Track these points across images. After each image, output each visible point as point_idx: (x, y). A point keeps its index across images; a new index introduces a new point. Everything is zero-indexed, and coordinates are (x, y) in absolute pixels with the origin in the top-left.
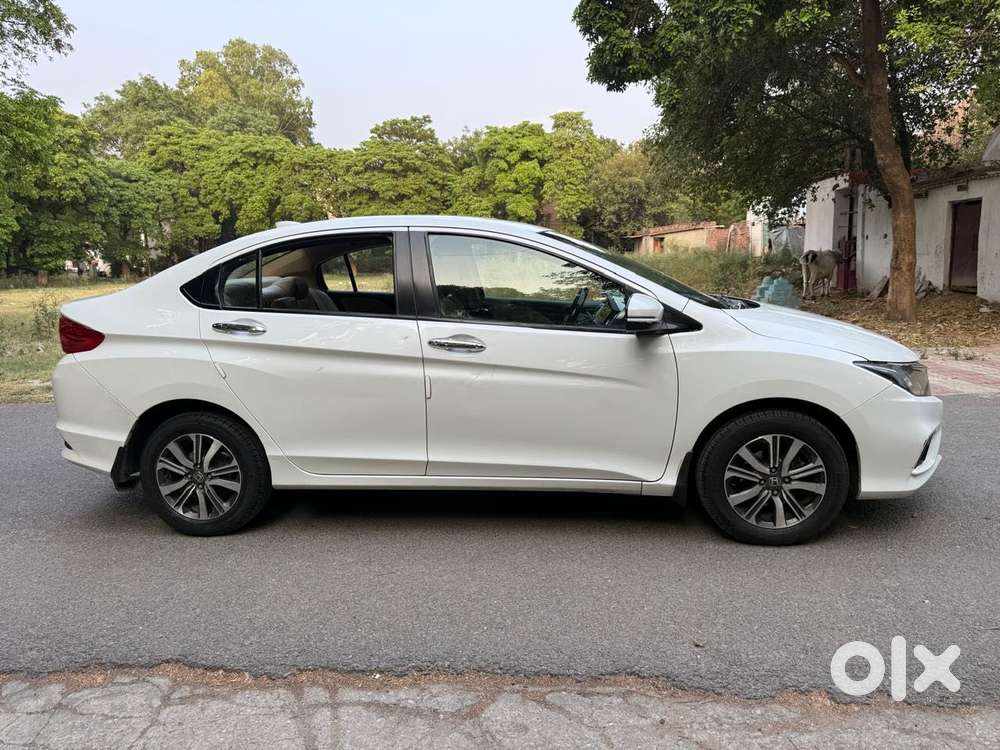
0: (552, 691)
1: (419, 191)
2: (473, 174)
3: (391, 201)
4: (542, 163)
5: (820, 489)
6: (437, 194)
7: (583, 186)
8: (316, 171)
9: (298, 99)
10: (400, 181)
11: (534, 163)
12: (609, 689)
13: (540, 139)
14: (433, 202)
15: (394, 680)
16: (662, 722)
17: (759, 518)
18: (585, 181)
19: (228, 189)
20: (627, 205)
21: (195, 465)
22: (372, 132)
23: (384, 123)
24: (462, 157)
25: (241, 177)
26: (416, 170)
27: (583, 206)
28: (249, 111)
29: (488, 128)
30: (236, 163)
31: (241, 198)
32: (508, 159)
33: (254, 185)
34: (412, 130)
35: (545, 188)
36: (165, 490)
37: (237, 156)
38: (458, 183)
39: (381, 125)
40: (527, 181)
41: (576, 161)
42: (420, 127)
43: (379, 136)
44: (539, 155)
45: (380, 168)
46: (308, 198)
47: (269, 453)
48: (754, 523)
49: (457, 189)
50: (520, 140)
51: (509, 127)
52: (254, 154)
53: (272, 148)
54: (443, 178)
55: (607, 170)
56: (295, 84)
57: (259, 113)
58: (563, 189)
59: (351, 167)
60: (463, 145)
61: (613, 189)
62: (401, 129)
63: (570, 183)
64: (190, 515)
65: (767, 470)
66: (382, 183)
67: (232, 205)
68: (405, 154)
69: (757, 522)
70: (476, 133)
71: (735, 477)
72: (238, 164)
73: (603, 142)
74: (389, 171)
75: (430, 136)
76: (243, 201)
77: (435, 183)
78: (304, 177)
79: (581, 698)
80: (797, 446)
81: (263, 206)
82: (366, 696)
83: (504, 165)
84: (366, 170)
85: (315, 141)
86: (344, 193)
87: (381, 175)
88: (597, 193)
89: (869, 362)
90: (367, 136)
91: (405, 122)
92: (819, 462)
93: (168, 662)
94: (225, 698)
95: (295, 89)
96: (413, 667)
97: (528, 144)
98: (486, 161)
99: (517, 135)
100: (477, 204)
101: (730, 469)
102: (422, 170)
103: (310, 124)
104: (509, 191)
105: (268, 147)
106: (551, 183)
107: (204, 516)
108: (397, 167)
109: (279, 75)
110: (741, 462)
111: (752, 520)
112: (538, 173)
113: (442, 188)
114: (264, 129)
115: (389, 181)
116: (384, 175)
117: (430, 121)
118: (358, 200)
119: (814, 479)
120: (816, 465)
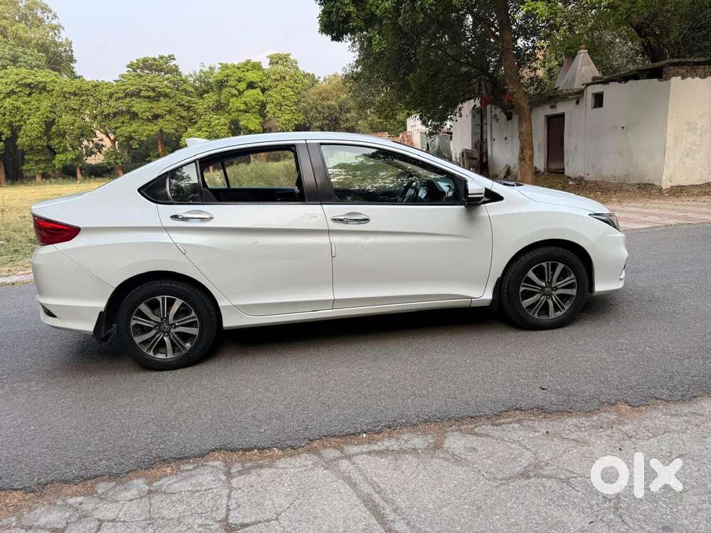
0: (476, 426)
1: (170, 112)
2: (211, 98)
3: (148, 120)
4: (263, 90)
5: (573, 292)
6: (185, 114)
7: (295, 108)
8: (84, 98)
9: (60, 40)
10: (154, 104)
11: (258, 90)
12: (508, 420)
13: (261, 73)
14: (182, 120)
15: (376, 436)
16: (548, 433)
17: (539, 315)
18: (296, 103)
19: (8, 113)
20: (327, 122)
22: (128, 67)
23: (137, 60)
24: (201, 86)
25: (19, 104)
26: (166, 96)
27: (296, 122)
28: (20, 49)
29: (220, 64)
30: (13, 92)
31: (20, 121)
32: (238, 87)
33: (30, 109)
34: (160, 65)
35: (267, 109)
36: (138, 340)
37: (13, 86)
38: (201, 105)
39: (136, 62)
40: (254, 104)
41: (288, 89)
42: (166, 63)
43: (134, 70)
44: (260, 84)
45: (137, 94)
46: (79, 119)
47: (220, 304)
49: (200, 109)
50: (246, 74)
51: (236, 63)
52: (29, 85)
53: (44, 80)
54: (188, 102)
55: (311, 96)
56: (54, 28)
57: (29, 51)
58: (280, 110)
59: (113, 94)
60: (201, 77)
61: (317, 109)
62: (151, 65)
63: (286, 105)
64: (159, 356)
65: (544, 284)
66: (140, 106)
67: (12, 126)
68: (157, 84)
70: (211, 68)
71: (525, 290)
72: (15, 93)
73: (306, 75)
74: (145, 97)
75: (175, 70)
76: (23, 123)
77: (183, 105)
78: (74, 103)
79: (496, 428)
80: (560, 266)
81: (40, 126)
83: (235, 92)
84: (126, 97)
85: (78, 74)
86: (109, 115)
87: (138, 100)
88: (306, 113)
89: (596, 214)
90: (124, 71)
91: (154, 59)
92: (573, 276)
93: (213, 451)
94: (270, 466)
95: (56, 31)
97: (252, 76)
98: (220, 90)
99: (243, 69)
100: (217, 121)
101: (523, 286)
102: (171, 96)
103: (72, 60)
104: (240, 111)
105: (40, 79)
106: (272, 105)
107: (171, 355)
108: (151, 94)
109: (41, 21)
110: (529, 281)
111: (536, 316)
112: (261, 98)
113: (188, 109)
114: (34, 64)
115: (145, 105)
116: (141, 100)
117: (174, 59)
118: (121, 120)
119: (570, 286)
120: (571, 278)
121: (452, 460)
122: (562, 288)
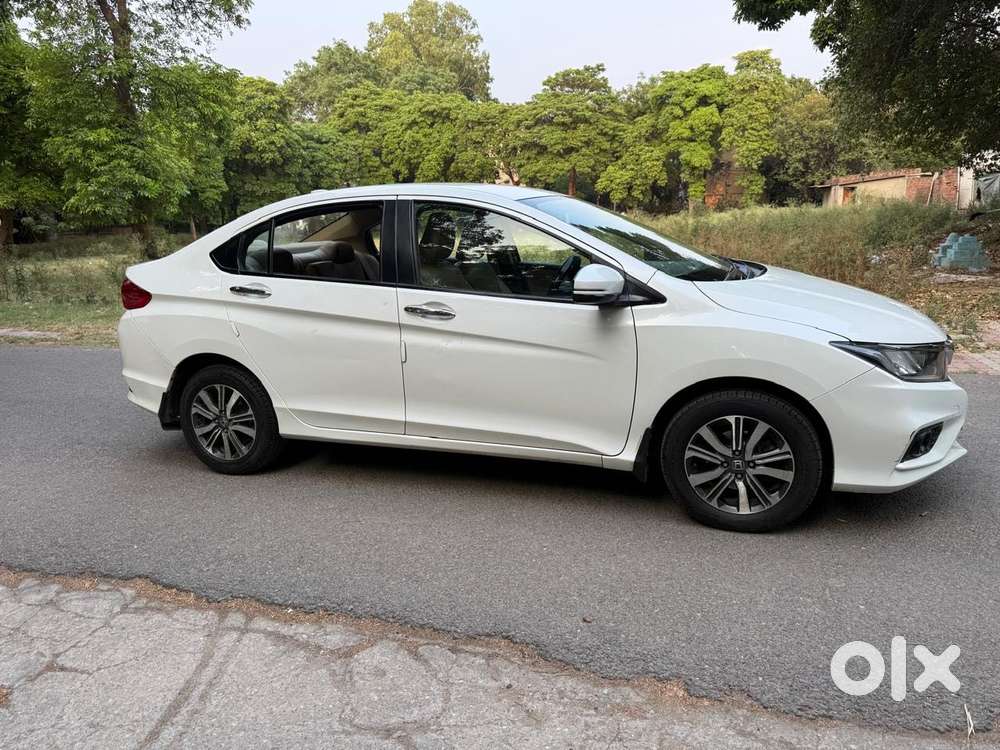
0: (428, 644)
1: (588, 144)
2: (645, 123)
3: (559, 155)
4: (721, 108)
5: (788, 476)
6: (607, 145)
7: (766, 132)
8: (489, 127)
9: (476, 54)
10: (570, 133)
11: (713, 108)
12: (480, 649)
13: (721, 83)
14: (602, 154)
15: (301, 616)
16: (509, 687)
17: (720, 501)
18: (769, 126)
19: (407, 148)
20: (816, 152)
21: (221, 411)
22: (544, 84)
23: (557, 74)
24: (637, 105)
25: (419, 136)
26: (586, 121)
27: (765, 153)
28: (430, 69)
29: (664, 73)
30: (415, 123)
31: (418, 157)
32: (684, 105)
33: (431, 144)
34: (584, 80)
35: (723, 135)
36: (199, 431)
37: (416, 116)
38: (630, 132)
39: (554, 77)
40: (704, 128)
41: (759, 104)
42: (593, 76)
43: (552, 88)
44: (718, 99)
45: (549, 121)
46: (480, 155)
47: (276, 405)
48: (716, 506)
49: (628, 138)
50: (698, 85)
51: (687, 70)
52: (431, 113)
53: (448, 105)
54: (614, 129)
55: (795, 112)
56: (474, 40)
57: (440, 71)
58: (742, 136)
59: (521, 121)
60: (638, 92)
61: (801, 134)
62: (574, 79)
63: (752, 129)
64: (218, 455)
65: (729, 453)
66: (550, 136)
67: (411, 164)
68: (575, 105)
69: (719, 506)
70: (653, 80)
71: (694, 457)
72: (417, 123)
73: (793, 82)
74: (558, 124)
75: (603, 86)
76: (421, 160)
77: (605, 134)
78: (476, 134)
79: (449, 653)
80: (762, 428)
81: (439, 164)
82: (271, 626)
83: (678, 112)
84: (536, 124)
85: (493, 97)
86: (515, 149)
87: (550, 128)
88: (782, 139)
89: (851, 343)
90: (539, 89)
91: (578, 72)
92: (786, 448)
93: (140, 577)
94: (168, 613)
95: (474, 44)
96: (321, 607)
97: (705, 88)
98: (660, 109)
99: (694, 79)
100: (648, 155)
101: (690, 448)
102: (592, 121)
103: (487, 79)
104: (683, 139)
105: (444, 105)
106: (730, 129)
107: (229, 457)
108: (568, 120)
109: (459, 32)
110: (701, 442)
112: (716, 120)
113: (613, 138)
114: (442, 86)
115: (558, 134)
116: (553, 128)
117: (603, 70)
118: (526, 155)
119: (782, 465)
120: (783, 450)
121: (338, 678)
122: (766, 465)
